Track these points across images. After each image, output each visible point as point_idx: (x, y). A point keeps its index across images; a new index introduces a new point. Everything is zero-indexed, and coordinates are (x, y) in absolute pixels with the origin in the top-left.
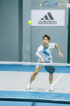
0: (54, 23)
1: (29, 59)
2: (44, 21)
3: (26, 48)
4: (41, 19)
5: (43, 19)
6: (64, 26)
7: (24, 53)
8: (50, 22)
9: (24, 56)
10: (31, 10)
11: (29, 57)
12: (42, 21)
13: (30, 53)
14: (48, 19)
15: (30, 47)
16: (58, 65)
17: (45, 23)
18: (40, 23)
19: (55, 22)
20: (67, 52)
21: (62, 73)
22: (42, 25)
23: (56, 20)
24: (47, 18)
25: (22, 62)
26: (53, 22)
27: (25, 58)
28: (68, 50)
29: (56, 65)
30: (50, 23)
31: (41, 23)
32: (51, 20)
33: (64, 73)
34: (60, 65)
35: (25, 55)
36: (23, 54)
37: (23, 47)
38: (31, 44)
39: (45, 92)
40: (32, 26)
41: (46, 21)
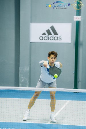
0: (58, 39)
1: (27, 82)
2: (46, 36)
3: (24, 69)
4: (43, 34)
5: (44, 34)
6: (70, 42)
7: (22, 75)
8: (53, 37)
9: (22, 79)
10: (31, 23)
11: (27, 80)
12: (44, 36)
13: (28, 75)
14: (51, 34)
15: (28, 68)
16: (63, 91)
17: (47, 39)
18: (41, 38)
19: (60, 38)
20: (73, 74)
21: (68, 100)
22: (44, 41)
23: (61, 35)
24: (49, 33)
25: (19, 86)
26: (57, 37)
27: (23, 80)
28: (75, 72)
29: (61, 90)
30: (54, 39)
31: (43, 39)
32: (55, 36)
33: (70, 100)
34: (65, 91)
35: (22, 77)
36: (20, 76)
37: (20, 68)
38: (30, 65)
39: (47, 123)
40: (31, 43)
41: (48, 36)
